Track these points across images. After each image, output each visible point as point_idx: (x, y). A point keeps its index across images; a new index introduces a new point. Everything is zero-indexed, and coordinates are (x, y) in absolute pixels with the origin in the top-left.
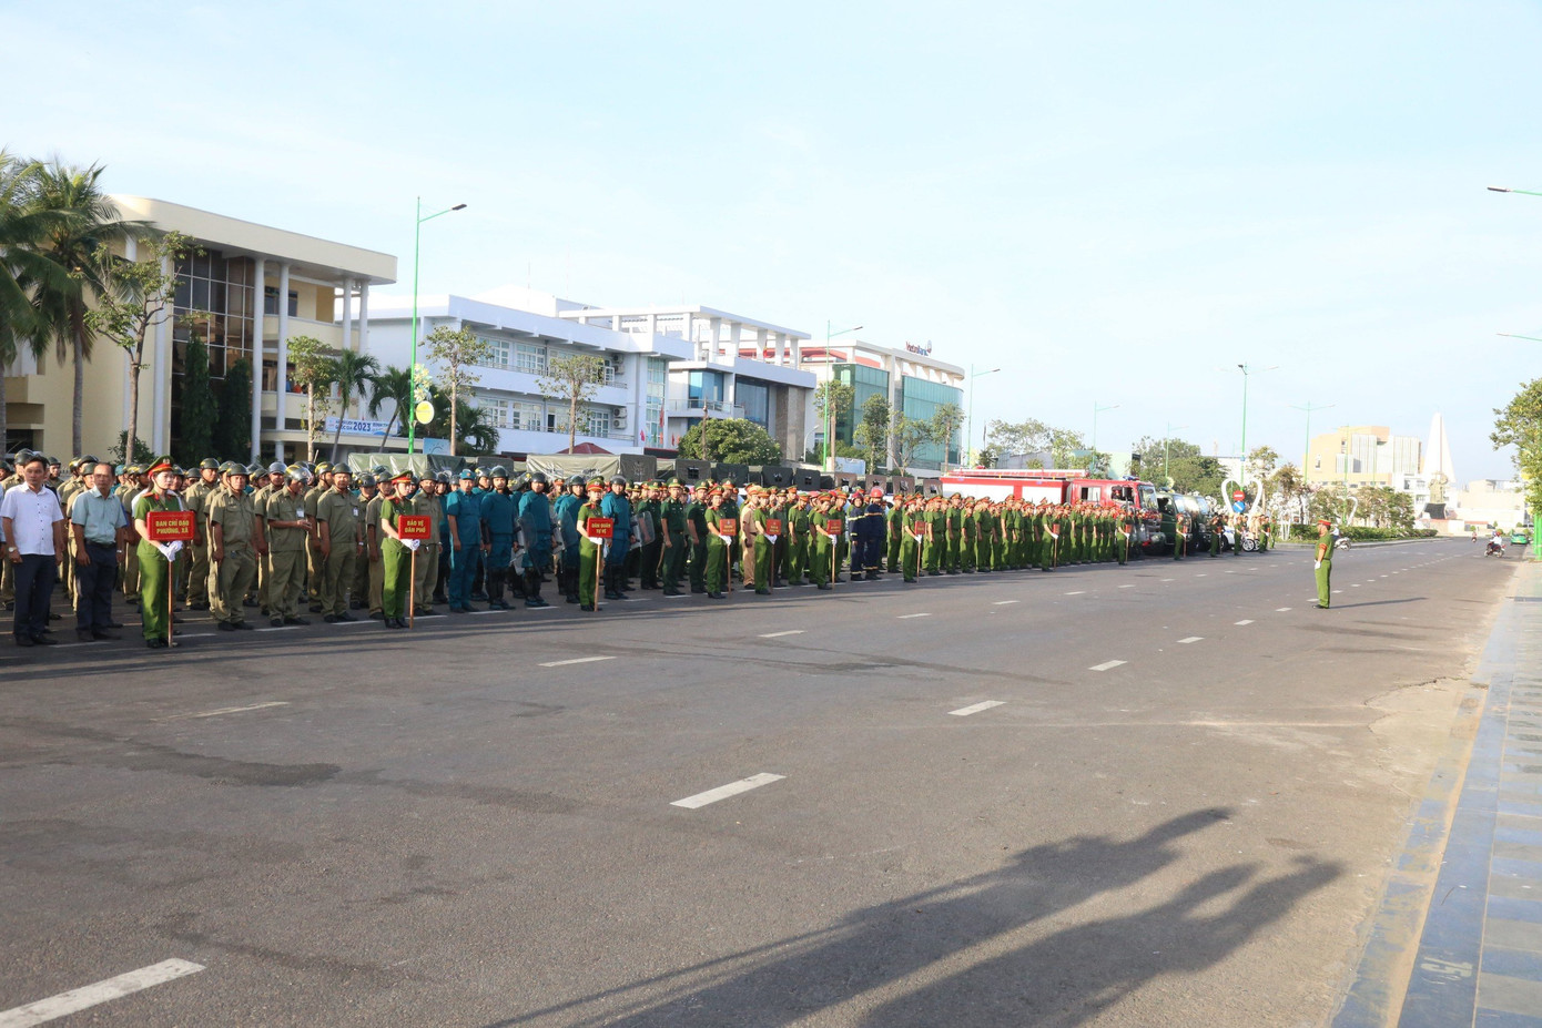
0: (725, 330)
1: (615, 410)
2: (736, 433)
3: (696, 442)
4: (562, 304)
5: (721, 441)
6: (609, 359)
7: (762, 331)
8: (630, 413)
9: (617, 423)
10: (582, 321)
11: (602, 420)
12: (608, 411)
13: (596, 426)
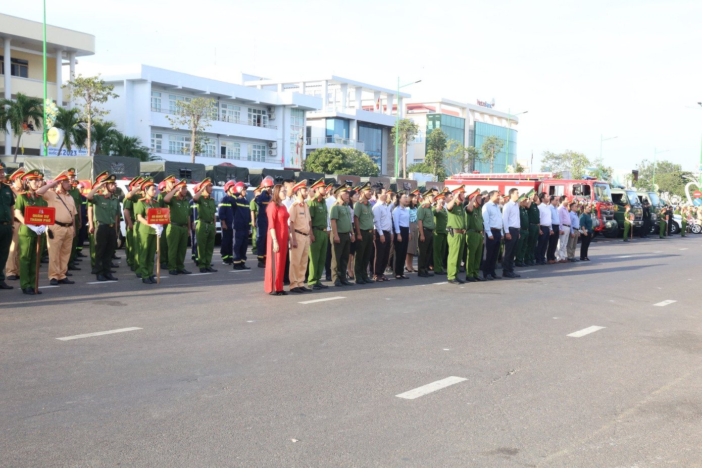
0: (352, 91)
1: (270, 144)
2: (341, 156)
3: (313, 163)
4: (246, 77)
5: (330, 162)
6: (266, 110)
7: (377, 92)
8: (279, 145)
9: (270, 153)
10: (259, 87)
11: (261, 150)
12: (264, 144)
13: (256, 154)
